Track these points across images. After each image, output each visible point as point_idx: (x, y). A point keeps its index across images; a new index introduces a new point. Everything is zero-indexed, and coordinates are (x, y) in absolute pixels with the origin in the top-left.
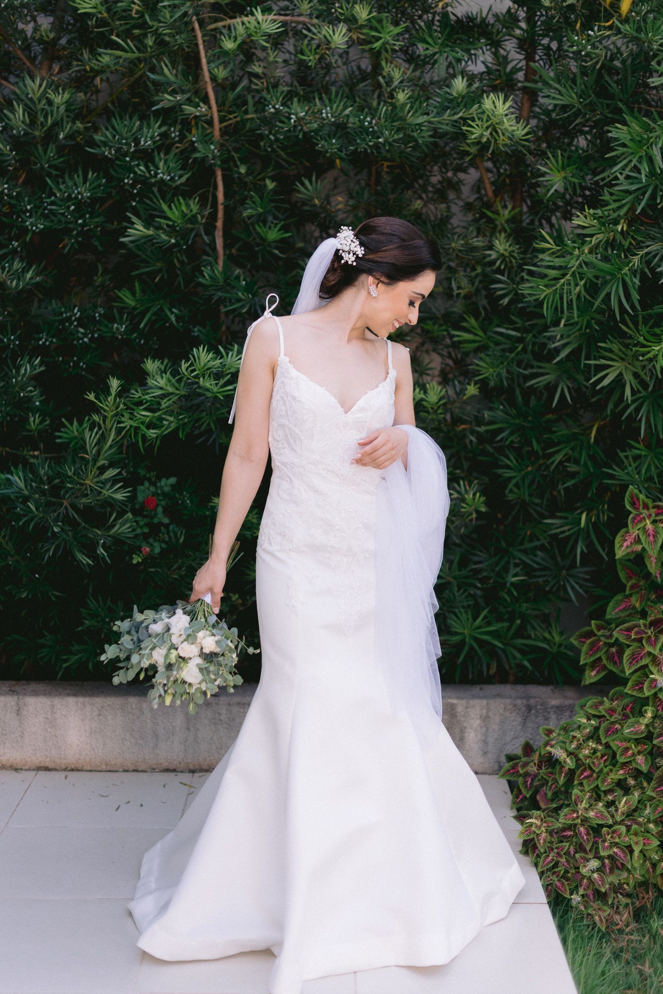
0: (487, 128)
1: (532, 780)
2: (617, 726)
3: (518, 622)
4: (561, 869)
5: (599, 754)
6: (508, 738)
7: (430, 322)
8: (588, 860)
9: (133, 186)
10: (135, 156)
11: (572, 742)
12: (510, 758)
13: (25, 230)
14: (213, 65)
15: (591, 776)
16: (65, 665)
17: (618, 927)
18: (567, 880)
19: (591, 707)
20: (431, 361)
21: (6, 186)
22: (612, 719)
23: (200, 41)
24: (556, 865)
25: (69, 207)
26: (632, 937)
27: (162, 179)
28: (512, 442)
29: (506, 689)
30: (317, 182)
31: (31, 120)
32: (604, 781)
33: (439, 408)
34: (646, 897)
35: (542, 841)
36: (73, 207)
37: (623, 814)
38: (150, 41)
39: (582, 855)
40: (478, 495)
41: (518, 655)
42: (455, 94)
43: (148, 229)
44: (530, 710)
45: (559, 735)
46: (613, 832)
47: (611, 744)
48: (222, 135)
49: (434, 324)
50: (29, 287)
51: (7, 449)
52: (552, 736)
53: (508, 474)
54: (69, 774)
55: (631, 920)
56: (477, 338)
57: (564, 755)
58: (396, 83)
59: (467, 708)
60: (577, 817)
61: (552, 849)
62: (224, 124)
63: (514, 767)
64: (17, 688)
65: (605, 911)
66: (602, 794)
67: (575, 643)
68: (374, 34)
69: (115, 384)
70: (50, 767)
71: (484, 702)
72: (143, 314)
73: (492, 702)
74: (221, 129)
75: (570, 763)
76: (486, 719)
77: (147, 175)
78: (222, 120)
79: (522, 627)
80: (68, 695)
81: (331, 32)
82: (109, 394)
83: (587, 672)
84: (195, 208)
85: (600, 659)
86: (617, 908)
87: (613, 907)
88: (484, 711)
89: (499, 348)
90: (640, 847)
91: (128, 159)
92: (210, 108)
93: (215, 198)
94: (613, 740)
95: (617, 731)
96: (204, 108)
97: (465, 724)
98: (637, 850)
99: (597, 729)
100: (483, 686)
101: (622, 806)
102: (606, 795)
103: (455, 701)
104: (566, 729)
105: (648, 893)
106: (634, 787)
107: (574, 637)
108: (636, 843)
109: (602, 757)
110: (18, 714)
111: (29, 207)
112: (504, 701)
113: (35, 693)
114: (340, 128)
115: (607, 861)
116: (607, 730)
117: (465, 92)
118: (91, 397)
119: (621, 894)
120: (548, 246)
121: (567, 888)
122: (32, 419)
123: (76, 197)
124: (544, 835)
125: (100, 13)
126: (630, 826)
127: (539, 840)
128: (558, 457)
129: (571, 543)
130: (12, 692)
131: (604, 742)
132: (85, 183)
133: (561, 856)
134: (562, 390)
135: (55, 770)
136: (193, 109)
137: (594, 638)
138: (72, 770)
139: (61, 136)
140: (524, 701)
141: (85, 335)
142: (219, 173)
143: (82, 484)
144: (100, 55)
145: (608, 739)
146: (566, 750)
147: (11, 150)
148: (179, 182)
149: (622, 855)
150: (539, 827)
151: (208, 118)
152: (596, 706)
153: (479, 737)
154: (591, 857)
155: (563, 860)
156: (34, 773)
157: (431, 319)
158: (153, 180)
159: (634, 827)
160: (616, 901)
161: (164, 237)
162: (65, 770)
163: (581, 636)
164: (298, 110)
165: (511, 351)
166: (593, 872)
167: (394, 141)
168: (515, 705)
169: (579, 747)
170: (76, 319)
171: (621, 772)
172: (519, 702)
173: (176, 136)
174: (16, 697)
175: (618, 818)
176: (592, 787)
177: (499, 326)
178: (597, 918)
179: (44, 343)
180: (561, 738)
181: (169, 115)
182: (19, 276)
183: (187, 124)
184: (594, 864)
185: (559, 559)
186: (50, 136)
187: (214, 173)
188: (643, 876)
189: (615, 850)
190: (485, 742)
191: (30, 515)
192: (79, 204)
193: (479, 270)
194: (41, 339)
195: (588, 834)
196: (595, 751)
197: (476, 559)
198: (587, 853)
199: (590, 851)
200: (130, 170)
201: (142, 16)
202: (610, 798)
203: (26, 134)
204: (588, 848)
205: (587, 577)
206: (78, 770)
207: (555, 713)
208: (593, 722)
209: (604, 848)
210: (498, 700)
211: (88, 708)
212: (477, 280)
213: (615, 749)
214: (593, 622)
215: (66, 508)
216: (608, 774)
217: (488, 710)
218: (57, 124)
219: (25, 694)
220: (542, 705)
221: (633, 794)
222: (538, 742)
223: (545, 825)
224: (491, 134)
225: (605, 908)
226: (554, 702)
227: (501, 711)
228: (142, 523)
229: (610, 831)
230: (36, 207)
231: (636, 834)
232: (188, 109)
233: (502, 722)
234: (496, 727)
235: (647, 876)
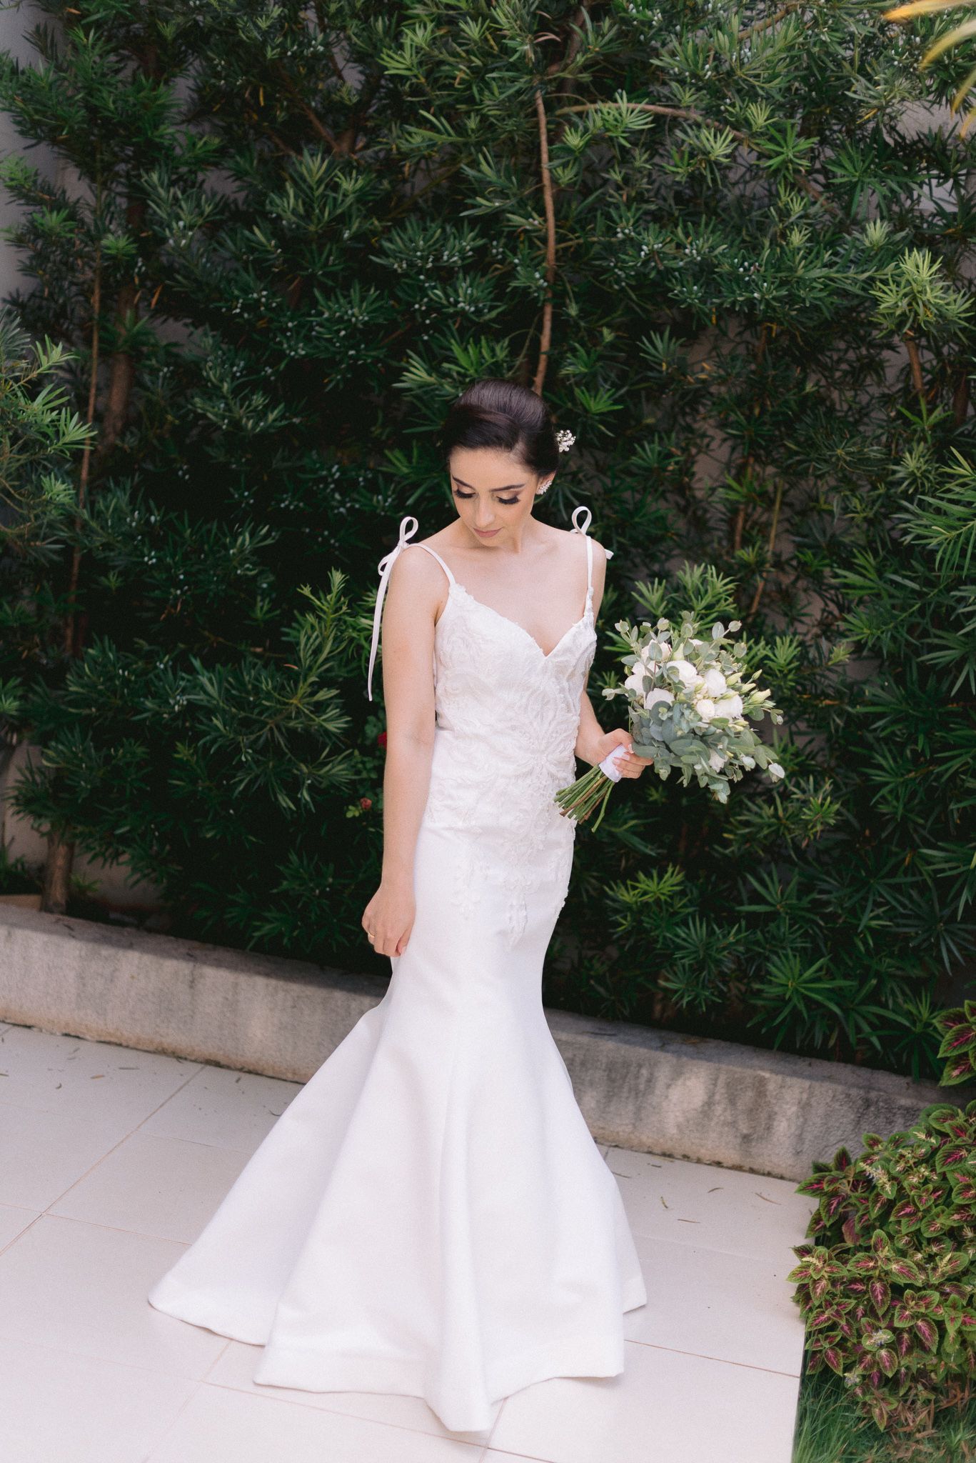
0: (905, 295)
1: (839, 1204)
2: (964, 1152)
3: (874, 982)
4: (838, 1335)
5: (930, 1186)
6: (832, 1139)
7: (809, 552)
8: (877, 1329)
9: (426, 314)
10: (430, 274)
11: (898, 1162)
12: (819, 1168)
13: (281, 355)
14: (556, 162)
15: (914, 1214)
16: (257, 934)
17: (907, 1429)
18: (845, 1350)
19: (937, 1119)
20: (809, 603)
21: (264, 293)
22: (958, 1142)
23: (543, 130)
24: (833, 1327)
25: (339, 331)
26: (921, 1447)
27: (463, 309)
28: (893, 733)
29: (845, 1072)
30: (670, 339)
31: (306, 211)
32: (930, 1224)
33: (790, 671)
34: (960, 1396)
35: (819, 1291)
36: (343, 333)
37: (943, 1275)
38: (472, 123)
39: (872, 1321)
40: (829, 799)
41: (866, 1028)
42: (867, 244)
43: (430, 375)
44: (868, 1106)
45: (886, 1149)
46: (921, 1298)
47: (949, 1176)
48: (557, 259)
49: (815, 555)
50: (272, 431)
51: (221, 640)
52: (876, 1149)
53: (879, 777)
54: (245, 1077)
55: (930, 1423)
56: (868, 583)
57: (885, 1179)
58: (792, 219)
59: (781, 1087)
60: (874, 1268)
61: (831, 1305)
62: (563, 245)
63: (819, 1181)
64: (197, 953)
65: (891, 1404)
66: (925, 1243)
67: (939, 1026)
68: (771, 146)
69: (337, 578)
70: (223, 1062)
71: (807, 1083)
72: (415, 486)
73: (817, 1084)
74: (557, 252)
75: (889, 1191)
76: (805, 1107)
77: (444, 302)
78: (560, 239)
79: (877, 990)
80: (259, 973)
81: (711, 139)
82: (330, 592)
83: (946, 1070)
84: (501, 354)
85: (966, 1054)
86: (913, 1402)
87: (906, 1401)
88: (805, 1096)
89: (892, 601)
90: (958, 1324)
91: (422, 277)
92: (546, 221)
93: (536, 343)
94: (953, 1171)
95: (961, 1159)
96: (537, 221)
97: (776, 1109)
98: (951, 1329)
99: (935, 1151)
100: (813, 1060)
101: (944, 1264)
102: (929, 1244)
103: (767, 1075)
104: (897, 1143)
105: (963, 1391)
106: (971, 1241)
107: (938, 1018)
108: (953, 1320)
109: (935, 1190)
110: (191, 987)
111: (290, 325)
112: (834, 1086)
113: (219, 964)
114: (705, 271)
115: (906, 1336)
116: (948, 1156)
117: (882, 242)
118: (306, 591)
119: (923, 1385)
120: (961, 471)
121: (842, 1361)
122: (260, 604)
123: (350, 320)
124: (824, 1282)
125: (416, 76)
126: (948, 1294)
127: (815, 1288)
128: (956, 764)
129: (957, 886)
130: (190, 957)
131: (939, 1171)
132: (362, 301)
133: (840, 1316)
134: (968, 676)
135: (228, 1067)
136: (523, 220)
137: (966, 1025)
138: (250, 1072)
139: (346, 235)
140: (862, 1092)
141: (342, 503)
142: (548, 310)
143: (286, 704)
144: (410, 134)
145: (945, 1169)
146: (889, 1173)
147: (277, 247)
148: (487, 317)
149: (927, 1333)
150: (817, 1270)
151: (542, 234)
152: (943, 1119)
153: (793, 1129)
154: (883, 1325)
155: (843, 1323)
156: (200, 1066)
157: (809, 547)
158: (451, 310)
159: (954, 1296)
160: (913, 1392)
161: (448, 388)
162: (241, 1070)
163: (948, 1019)
164: (652, 242)
165: (903, 609)
166: (881, 1346)
167: (774, 298)
168: (848, 1096)
169: (908, 1171)
170: (335, 481)
171: (956, 1217)
172: (854, 1092)
173: (498, 253)
174: (191, 965)
175: (934, 1280)
176: (913, 1229)
177: (895, 572)
178: (877, 1410)
179: (287, 507)
180: (886, 1154)
181: (490, 224)
182: (262, 415)
183: (513, 238)
184: (884, 1336)
185: (937, 907)
186: (331, 233)
187: (542, 309)
188: (960, 1366)
189: (920, 1323)
190: (800, 1138)
191: (214, 734)
192: (353, 330)
193: (882, 490)
194: (283, 501)
195: (884, 1293)
196: (926, 1181)
197: (825, 886)
198: (879, 1320)
199: (884, 1316)
200: (423, 291)
201: (469, 88)
202: (935, 1249)
203: (298, 227)
204: (880, 1313)
205: (969, 937)
206: (257, 1074)
207: (904, 1116)
208: (933, 1140)
209: (902, 1318)
210: (827, 1085)
211: (281, 995)
212: (878, 504)
213: (952, 1183)
214: (966, 1002)
215: (271, 729)
216: (938, 1216)
217: (811, 1095)
218: (344, 219)
219: (204, 963)
220: (885, 1101)
221: (966, 1251)
222: (856, 1154)
223: (827, 1269)
224: (910, 304)
225: (892, 1399)
226: (905, 1102)
227: (828, 1100)
228: (369, 766)
229: (916, 1295)
230: (300, 326)
231: (954, 1307)
232: (516, 219)
233: (827, 1115)
234: (818, 1121)
235: (966, 1368)
